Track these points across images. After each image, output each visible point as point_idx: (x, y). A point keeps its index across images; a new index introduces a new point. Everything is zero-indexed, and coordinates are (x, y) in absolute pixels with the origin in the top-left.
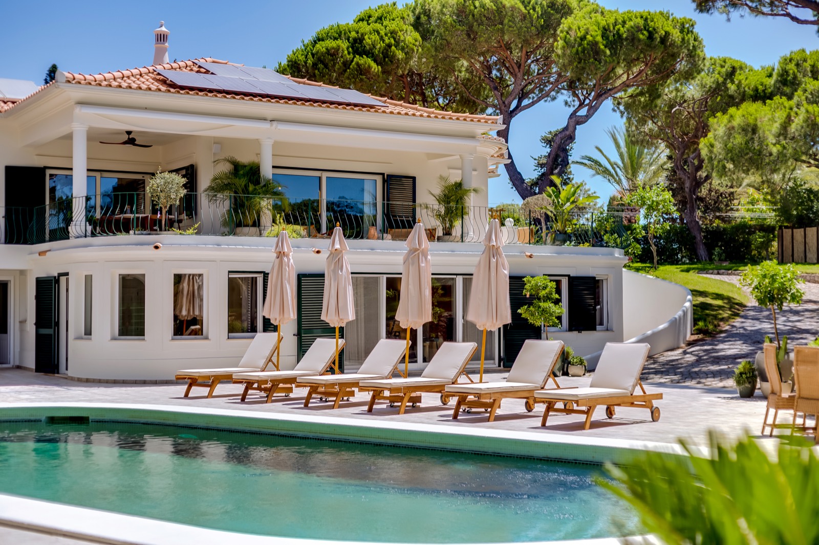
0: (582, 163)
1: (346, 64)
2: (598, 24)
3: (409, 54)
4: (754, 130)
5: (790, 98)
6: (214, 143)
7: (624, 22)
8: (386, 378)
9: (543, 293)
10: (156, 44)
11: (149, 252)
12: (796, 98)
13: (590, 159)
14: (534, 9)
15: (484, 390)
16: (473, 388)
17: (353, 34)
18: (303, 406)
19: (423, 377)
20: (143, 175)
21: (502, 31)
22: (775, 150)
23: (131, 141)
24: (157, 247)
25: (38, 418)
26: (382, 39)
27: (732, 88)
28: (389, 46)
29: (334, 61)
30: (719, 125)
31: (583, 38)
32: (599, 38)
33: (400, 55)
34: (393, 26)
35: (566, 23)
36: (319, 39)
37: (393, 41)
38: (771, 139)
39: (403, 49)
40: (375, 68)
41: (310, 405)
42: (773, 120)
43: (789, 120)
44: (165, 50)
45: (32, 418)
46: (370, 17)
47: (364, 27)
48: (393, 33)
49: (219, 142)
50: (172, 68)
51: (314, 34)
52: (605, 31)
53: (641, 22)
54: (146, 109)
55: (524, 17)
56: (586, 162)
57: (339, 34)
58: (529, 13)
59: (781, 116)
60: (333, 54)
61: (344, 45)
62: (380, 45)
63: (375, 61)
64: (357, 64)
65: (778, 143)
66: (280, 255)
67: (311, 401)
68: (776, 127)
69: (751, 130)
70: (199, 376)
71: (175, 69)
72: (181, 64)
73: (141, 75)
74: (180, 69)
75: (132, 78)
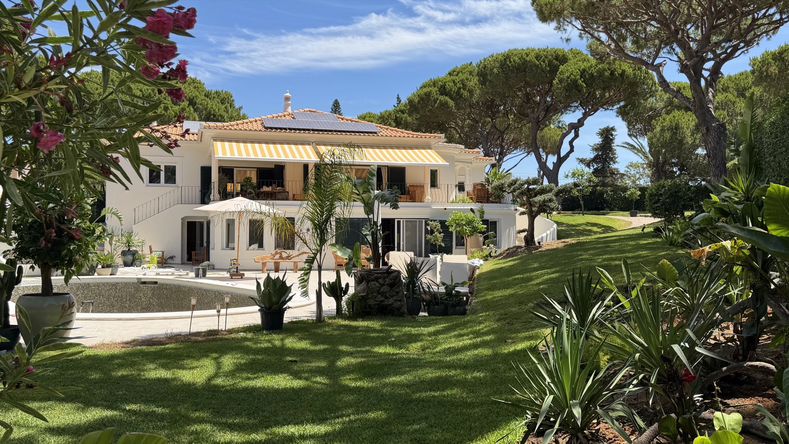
0: (623, 147)
1: (435, 101)
2: (579, 68)
3: (471, 93)
10: (284, 103)
13: (628, 144)
17: (441, 83)
26: (456, 85)
29: (429, 99)
31: (569, 77)
32: (578, 77)
33: (466, 94)
34: (464, 77)
35: (562, 69)
37: (462, 86)
39: (467, 90)
44: (289, 105)
46: (454, 71)
48: (463, 81)
52: (584, 72)
55: (537, 66)
56: (625, 145)
57: (433, 84)
58: (540, 64)
60: (428, 95)
62: (455, 89)
63: (451, 98)
64: (441, 101)
71: (281, 116)
72: (285, 113)
73: (256, 121)
74: (285, 116)
75: (249, 123)
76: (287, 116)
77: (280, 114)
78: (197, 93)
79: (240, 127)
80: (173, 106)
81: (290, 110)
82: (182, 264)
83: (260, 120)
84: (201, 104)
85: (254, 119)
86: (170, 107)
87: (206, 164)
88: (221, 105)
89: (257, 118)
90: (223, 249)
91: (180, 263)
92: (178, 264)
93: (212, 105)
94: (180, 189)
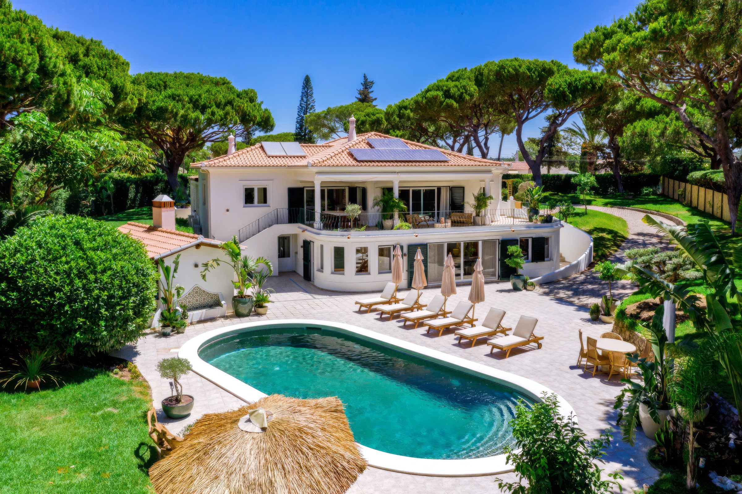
1: (441, 103)
2: (566, 81)
3: (471, 96)
4: (646, 135)
5: (667, 115)
7: (580, 80)
9: (515, 254)
11: (345, 239)
12: (670, 117)
14: (534, 73)
17: (445, 88)
21: (518, 83)
22: (657, 145)
24: (348, 237)
26: (459, 90)
27: (638, 107)
28: (462, 93)
29: (436, 101)
30: (628, 131)
31: (558, 89)
32: (566, 89)
33: (467, 98)
34: (464, 83)
35: (550, 80)
36: (428, 91)
38: (655, 140)
39: (469, 95)
40: (455, 105)
42: (657, 128)
43: (665, 128)
46: (453, 76)
47: (451, 84)
48: (464, 87)
51: (426, 88)
52: (570, 85)
53: (588, 80)
55: (529, 77)
57: (438, 88)
59: (661, 126)
61: (440, 93)
63: (455, 101)
64: (447, 103)
65: (659, 141)
68: (658, 132)
69: (644, 135)
71: (358, 144)
72: (360, 140)
75: (339, 155)
76: (362, 143)
79: (335, 160)
87: (291, 186)
90: (332, 273)
94: (276, 211)
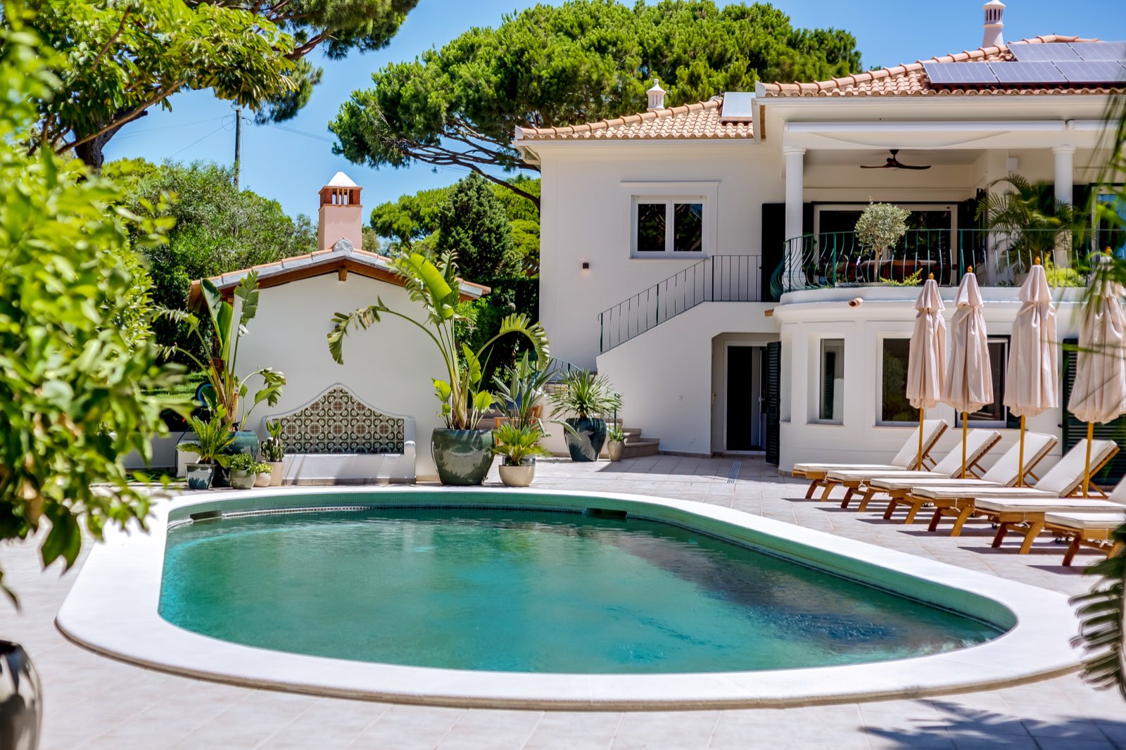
6: (1010, 157)
8: (1006, 486)
10: (986, 24)
11: (844, 310)
15: (1007, 508)
16: (994, 504)
18: (882, 518)
19: (1036, 489)
20: (948, 206)
23: (892, 163)
24: (853, 304)
25: (579, 509)
41: (892, 518)
44: (998, 30)
45: (574, 509)
49: (1017, 155)
50: (969, 58)
54: (880, 120)
66: (923, 312)
67: (894, 513)
70: (808, 472)
71: (976, 59)
72: (988, 50)
73: (906, 74)
74: (986, 57)
75: (888, 80)
76: (992, 58)
77: (973, 53)
78: (770, 38)
79: (862, 89)
80: (715, 73)
81: (1000, 43)
82: (715, 455)
83: (917, 71)
84: (777, 65)
85: (901, 69)
86: (703, 76)
87: (773, 199)
88: (825, 63)
89: (910, 67)
90: (812, 422)
91: (708, 452)
92: (703, 456)
93: (804, 65)
94: (709, 264)
